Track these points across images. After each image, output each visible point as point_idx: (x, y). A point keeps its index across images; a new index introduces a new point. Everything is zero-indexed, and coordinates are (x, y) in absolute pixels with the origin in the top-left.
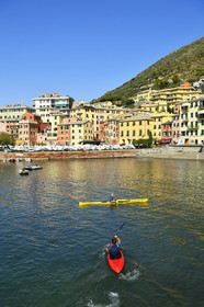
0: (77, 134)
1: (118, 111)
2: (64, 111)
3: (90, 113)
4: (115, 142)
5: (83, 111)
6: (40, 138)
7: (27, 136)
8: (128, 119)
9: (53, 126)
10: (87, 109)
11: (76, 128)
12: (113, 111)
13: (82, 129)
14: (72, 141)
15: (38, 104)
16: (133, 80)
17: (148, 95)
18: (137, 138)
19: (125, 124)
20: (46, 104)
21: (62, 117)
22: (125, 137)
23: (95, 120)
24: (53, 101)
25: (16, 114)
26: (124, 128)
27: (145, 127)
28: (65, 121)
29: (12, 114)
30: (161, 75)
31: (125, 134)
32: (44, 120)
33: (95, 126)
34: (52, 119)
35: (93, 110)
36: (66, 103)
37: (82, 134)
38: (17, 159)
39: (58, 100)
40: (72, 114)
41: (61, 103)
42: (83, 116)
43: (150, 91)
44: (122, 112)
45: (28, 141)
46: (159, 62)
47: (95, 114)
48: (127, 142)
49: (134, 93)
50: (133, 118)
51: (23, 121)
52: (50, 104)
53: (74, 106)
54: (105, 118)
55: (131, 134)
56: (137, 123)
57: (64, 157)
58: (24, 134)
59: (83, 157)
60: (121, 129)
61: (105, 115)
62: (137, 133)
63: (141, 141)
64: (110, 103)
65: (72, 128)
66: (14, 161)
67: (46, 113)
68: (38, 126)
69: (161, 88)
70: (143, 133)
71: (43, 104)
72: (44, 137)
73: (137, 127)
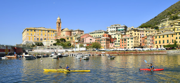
0: (130, 43)
1: (152, 31)
2: (122, 33)
3: (137, 33)
5: (133, 32)
6: (111, 45)
7: (105, 44)
8: (159, 34)
9: (118, 40)
10: (135, 30)
11: (130, 40)
12: (149, 31)
13: (133, 40)
14: (128, 47)
15: (109, 30)
16: (156, 17)
17: (167, 24)
19: (158, 37)
20: (113, 29)
21: (122, 35)
23: (139, 36)
24: (117, 28)
26: (158, 39)
27: (170, 38)
28: (124, 37)
29: (97, 34)
31: (158, 42)
32: (113, 37)
33: (140, 39)
34: (117, 36)
35: (138, 31)
36: (123, 28)
37: (133, 43)
38: (102, 54)
39: (119, 27)
40: (127, 33)
41: (121, 29)
42: (133, 34)
43: (168, 21)
44: (154, 32)
45: (105, 47)
47: (139, 33)
49: (159, 23)
50: (162, 34)
51: (103, 38)
52: (115, 29)
53: (128, 29)
54: (145, 35)
55: (162, 42)
56: (166, 36)
58: (103, 44)
59: (136, 54)
60: (155, 40)
61: (145, 33)
62: (166, 42)
63: (168, 46)
65: (128, 40)
66: (100, 55)
67: (114, 33)
68: (110, 40)
69: (173, 20)
70: (169, 41)
71: (112, 30)
72: (113, 45)
73: (166, 38)
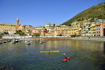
0: (56, 33)
1: (67, 27)
2: (53, 27)
3: (59, 28)
4: (66, 35)
5: (57, 27)
6: (46, 34)
7: (43, 34)
8: (69, 29)
9: (50, 31)
10: (58, 27)
11: (56, 32)
12: (65, 27)
13: (57, 32)
14: (54, 35)
15: (46, 26)
16: (71, 19)
17: (75, 23)
18: (72, 34)
19: (68, 31)
21: (52, 29)
22: (68, 34)
23: (61, 30)
24: (50, 25)
25: (40, 28)
26: (68, 32)
27: (74, 32)
28: (53, 30)
30: (79, 17)
31: (68, 33)
32: (47, 30)
33: (61, 31)
34: (49, 30)
35: (60, 27)
36: (53, 25)
37: (57, 33)
38: (40, 40)
39: (51, 25)
40: (55, 28)
41: (52, 25)
42: (57, 29)
43: (76, 22)
44: (68, 28)
45: (43, 35)
46: (78, 14)
47: (61, 28)
48: (69, 35)
49: (71, 23)
50: (71, 29)
51: (42, 30)
52: (49, 26)
53: (55, 26)
54: (63, 29)
55: (70, 33)
56: (72, 30)
57: (52, 39)
58: (42, 33)
59: (57, 39)
60: (67, 32)
61: (63, 28)
62: (72, 33)
63: (73, 35)
64: (65, 25)
65: (54, 32)
66: (39, 40)
67: (48, 28)
68: (46, 31)
69: (79, 21)
70: (73, 33)
71: (47, 26)
72: (47, 34)
73: (72, 32)
